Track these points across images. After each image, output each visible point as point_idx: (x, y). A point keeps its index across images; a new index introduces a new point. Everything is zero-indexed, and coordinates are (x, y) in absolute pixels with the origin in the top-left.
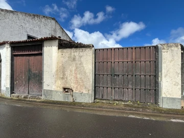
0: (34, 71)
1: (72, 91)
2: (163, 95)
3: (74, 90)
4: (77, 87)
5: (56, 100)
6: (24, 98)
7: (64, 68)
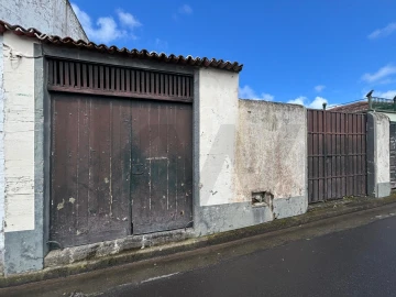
0: (154, 155)
1: (272, 196)
2: (379, 182)
3: (275, 194)
4: (281, 187)
5: (236, 227)
6: (124, 251)
7: (254, 145)
